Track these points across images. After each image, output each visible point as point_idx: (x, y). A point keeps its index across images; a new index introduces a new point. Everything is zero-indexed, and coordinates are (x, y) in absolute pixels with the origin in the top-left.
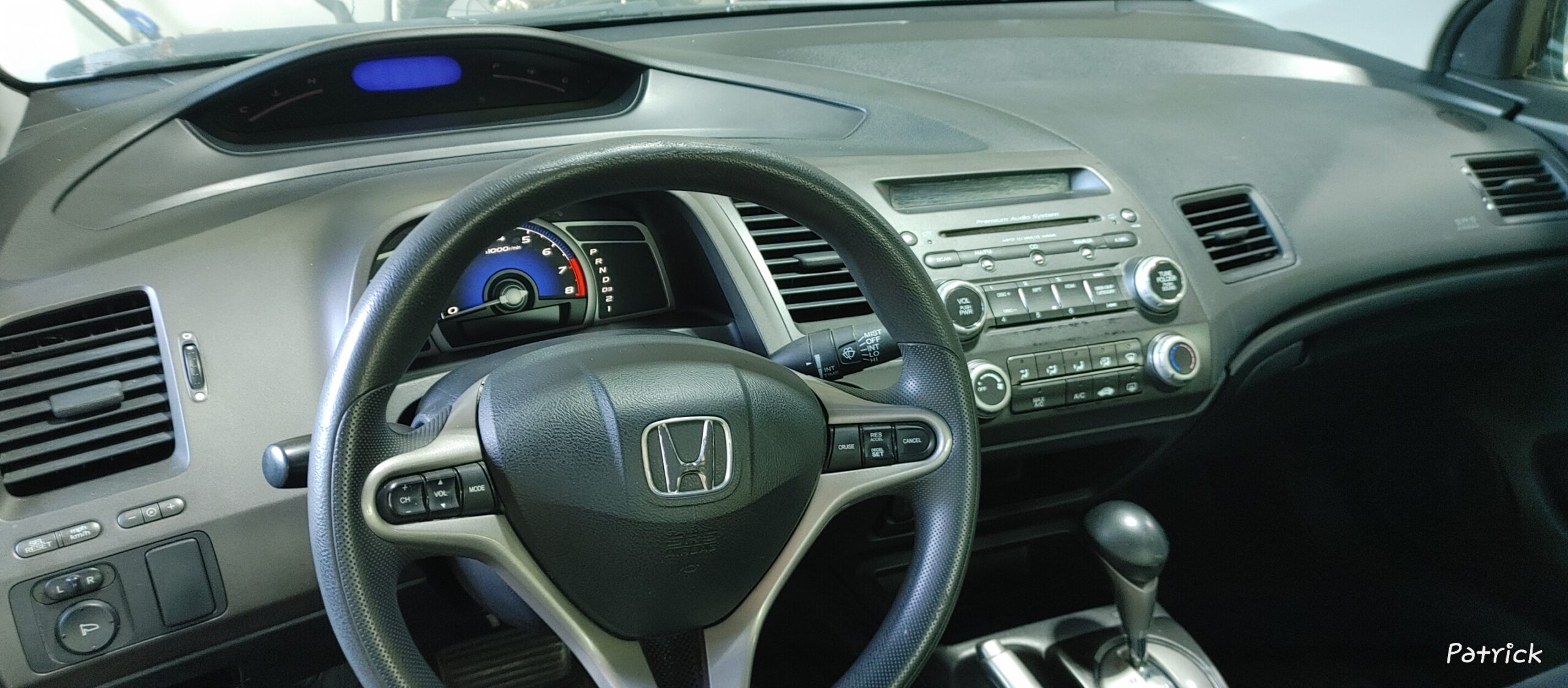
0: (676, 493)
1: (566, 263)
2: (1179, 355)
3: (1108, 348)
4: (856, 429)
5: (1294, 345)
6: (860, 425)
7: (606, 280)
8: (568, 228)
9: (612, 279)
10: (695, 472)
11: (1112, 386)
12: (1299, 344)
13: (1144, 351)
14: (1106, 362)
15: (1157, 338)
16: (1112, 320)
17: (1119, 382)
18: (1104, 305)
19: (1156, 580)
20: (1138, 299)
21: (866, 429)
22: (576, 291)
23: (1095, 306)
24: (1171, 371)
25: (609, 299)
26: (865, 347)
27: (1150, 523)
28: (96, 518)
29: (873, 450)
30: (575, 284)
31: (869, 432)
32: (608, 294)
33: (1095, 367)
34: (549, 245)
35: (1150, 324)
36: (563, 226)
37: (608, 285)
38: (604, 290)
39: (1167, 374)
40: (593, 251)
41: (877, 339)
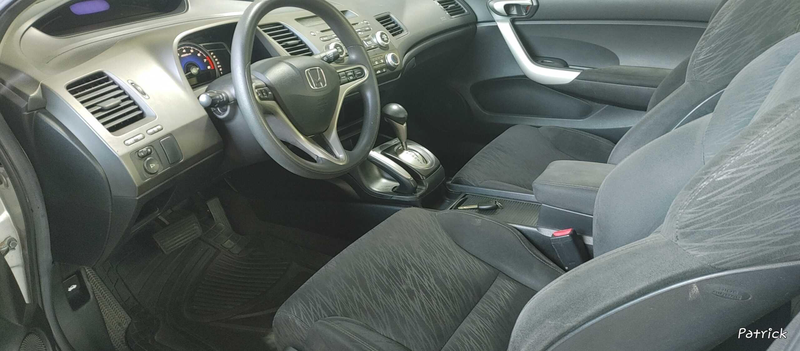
0: (317, 88)
1: (205, 58)
2: (394, 58)
3: (376, 59)
4: (344, 73)
5: (413, 59)
6: (344, 71)
7: (218, 63)
8: (203, 46)
9: (220, 63)
10: (319, 82)
11: (380, 70)
12: (414, 58)
13: (385, 59)
14: (377, 63)
15: (386, 55)
16: (374, 51)
17: (381, 69)
18: (371, 47)
19: (406, 123)
20: (379, 44)
21: (346, 72)
22: (211, 67)
23: (369, 47)
24: (394, 63)
25: (221, 69)
26: (329, 56)
27: (400, 106)
28: (141, 132)
29: (350, 77)
30: (210, 65)
31: (347, 73)
32: (220, 68)
33: (375, 65)
34: (199, 52)
35: (384, 51)
36: (202, 45)
37: (219, 65)
38: (219, 66)
39: (392, 64)
40: (212, 53)
41: (332, 54)
